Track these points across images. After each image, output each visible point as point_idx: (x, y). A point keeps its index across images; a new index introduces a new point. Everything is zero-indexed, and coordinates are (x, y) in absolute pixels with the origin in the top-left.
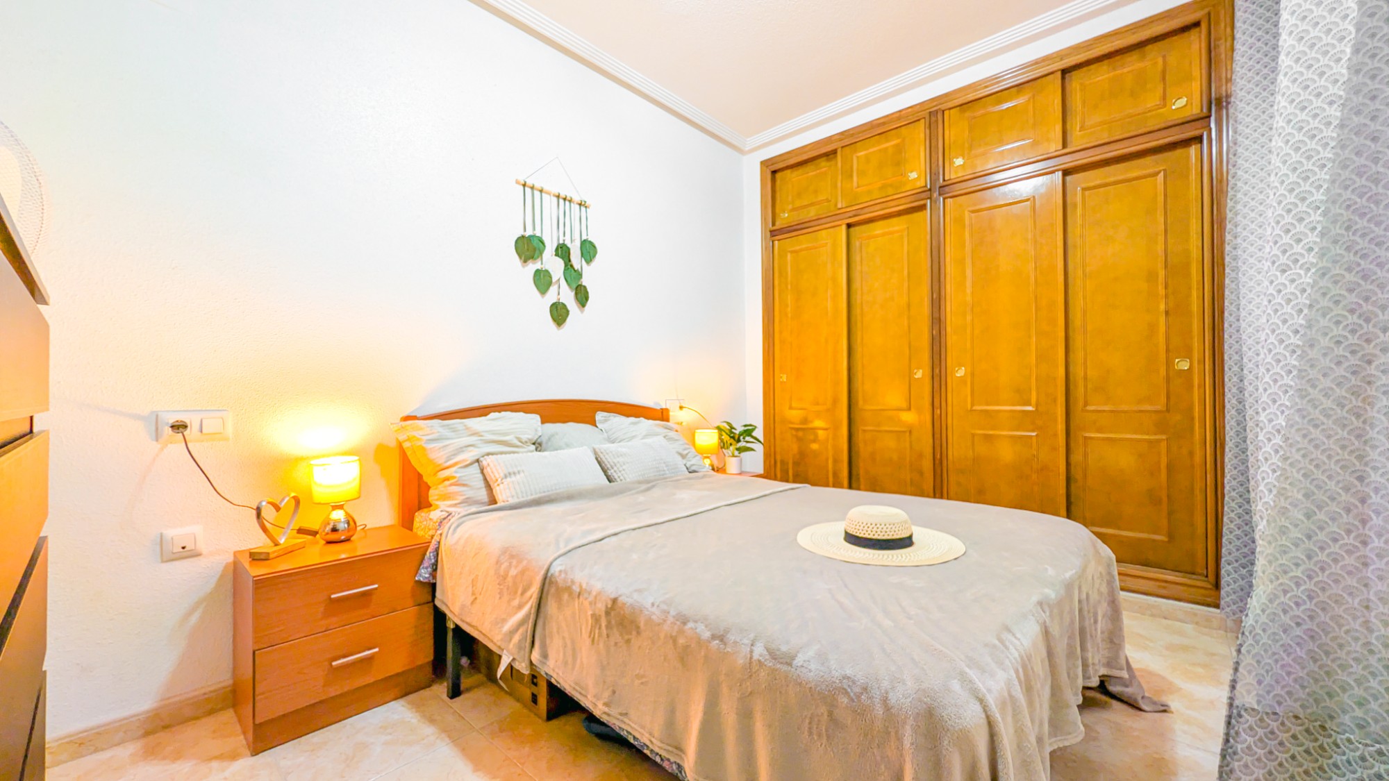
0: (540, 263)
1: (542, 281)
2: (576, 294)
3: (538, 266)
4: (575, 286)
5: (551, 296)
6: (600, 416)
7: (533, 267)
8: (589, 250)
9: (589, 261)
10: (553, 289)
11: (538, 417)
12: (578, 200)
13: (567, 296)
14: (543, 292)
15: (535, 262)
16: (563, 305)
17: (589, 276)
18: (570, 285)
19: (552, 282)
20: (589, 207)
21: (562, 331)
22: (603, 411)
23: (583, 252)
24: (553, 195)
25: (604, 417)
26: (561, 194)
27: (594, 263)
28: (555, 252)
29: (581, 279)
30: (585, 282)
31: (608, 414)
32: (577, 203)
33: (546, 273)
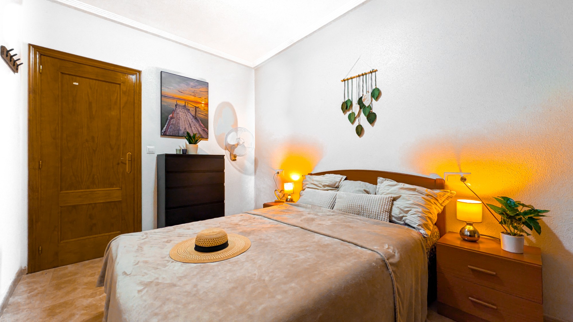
0: (351, 110)
1: (352, 118)
2: (368, 118)
3: (350, 112)
4: (368, 114)
5: (356, 124)
6: (380, 179)
7: (348, 113)
8: (376, 94)
9: (377, 99)
10: (357, 120)
11: (345, 177)
12: (369, 71)
13: (363, 120)
14: (353, 123)
15: (349, 110)
16: (361, 126)
17: (377, 107)
18: (365, 115)
19: (356, 116)
20: (377, 71)
21: (362, 138)
22: (382, 177)
23: (372, 95)
24: (357, 77)
25: (382, 180)
26: (360, 74)
27: (380, 99)
28: (357, 103)
29: (371, 109)
30: (374, 111)
31: (385, 179)
32: (369, 73)
33: (353, 113)
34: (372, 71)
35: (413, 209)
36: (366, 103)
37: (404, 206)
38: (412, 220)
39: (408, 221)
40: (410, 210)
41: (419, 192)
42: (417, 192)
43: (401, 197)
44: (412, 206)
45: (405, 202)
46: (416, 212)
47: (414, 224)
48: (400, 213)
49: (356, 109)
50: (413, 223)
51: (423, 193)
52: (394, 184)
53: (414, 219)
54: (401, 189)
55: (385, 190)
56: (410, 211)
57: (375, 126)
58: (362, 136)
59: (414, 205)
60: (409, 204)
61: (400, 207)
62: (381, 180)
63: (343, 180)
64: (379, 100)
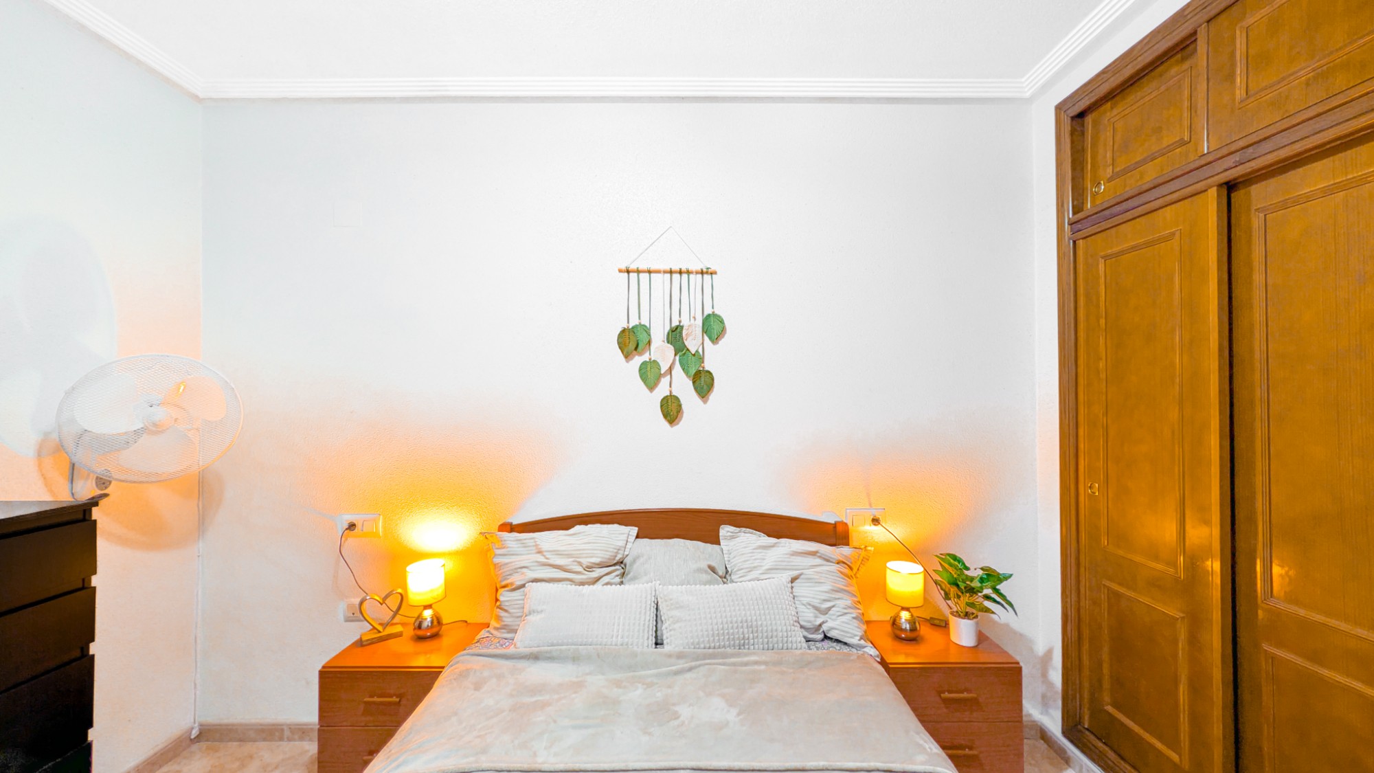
0: (648, 353)
1: (650, 376)
2: (694, 383)
3: (645, 357)
4: (693, 371)
5: (662, 390)
6: (725, 531)
7: (638, 360)
8: (713, 327)
9: (715, 340)
10: (665, 381)
11: (634, 530)
12: (699, 269)
13: (682, 385)
14: (651, 388)
15: (641, 354)
16: (677, 398)
17: (715, 358)
18: (686, 372)
19: (662, 372)
20: (715, 273)
21: (676, 428)
22: (730, 525)
23: (705, 330)
24: (665, 272)
25: (732, 533)
26: (676, 268)
27: (722, 342)
28: (666, 339)
29: (703, 363)
30: (708, 366)
31: (738, 529)
32: (697, 273)
33: (654, 364)
34: (705, 270)
35: (838, 602)
36: (692, 344)
37: (820, 599)
38: (846, 629)
39: (837, 631)
40: (833, 606)
41: (823, 556)
42: (820, 557)
43: (802, 577)
44: (833, 596)
45: (814, 587)
46: (845, 608)
47: (851, 637)
48: (816, 617)
49: (661, 352)
50: (848, 635)
51: (831, 560)
52: (772, 544)
53: (849, 626)
54: (792, 555)
55: (755, 559)
56: (833, 609)
57: (709, 402)
58: (678, 424)
59: (834, 592)
60: (826, 592)
61: (812, 603)
62: (728, 531)
63: (632, 538)
64: (720, 342)
